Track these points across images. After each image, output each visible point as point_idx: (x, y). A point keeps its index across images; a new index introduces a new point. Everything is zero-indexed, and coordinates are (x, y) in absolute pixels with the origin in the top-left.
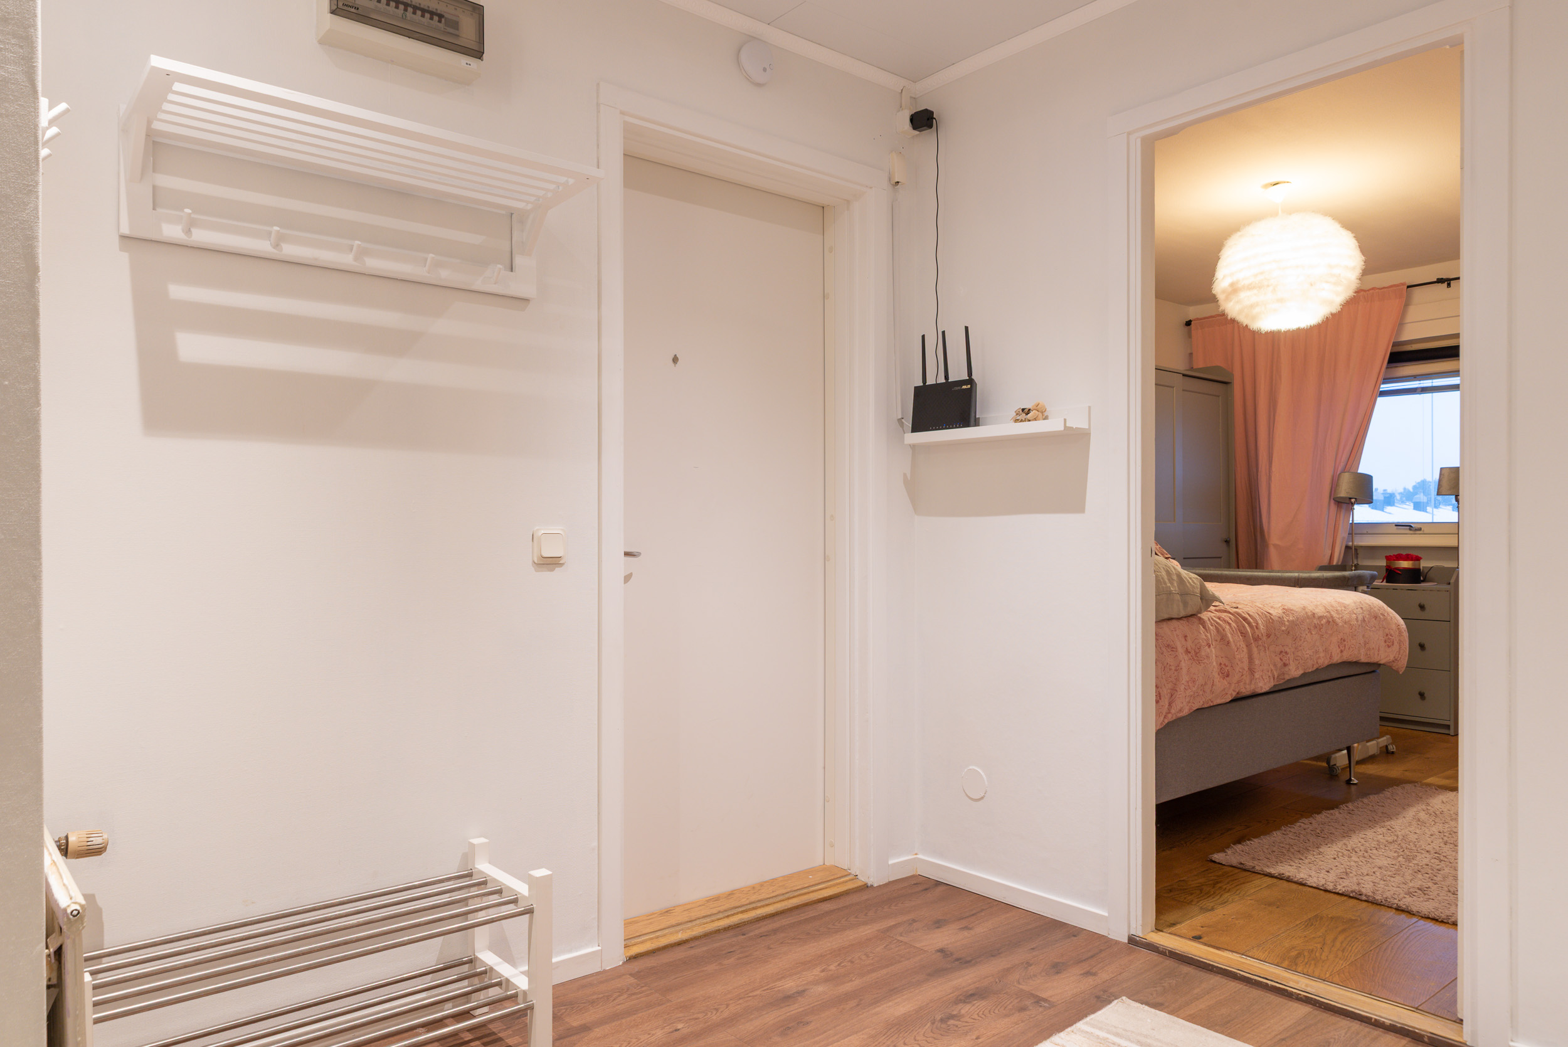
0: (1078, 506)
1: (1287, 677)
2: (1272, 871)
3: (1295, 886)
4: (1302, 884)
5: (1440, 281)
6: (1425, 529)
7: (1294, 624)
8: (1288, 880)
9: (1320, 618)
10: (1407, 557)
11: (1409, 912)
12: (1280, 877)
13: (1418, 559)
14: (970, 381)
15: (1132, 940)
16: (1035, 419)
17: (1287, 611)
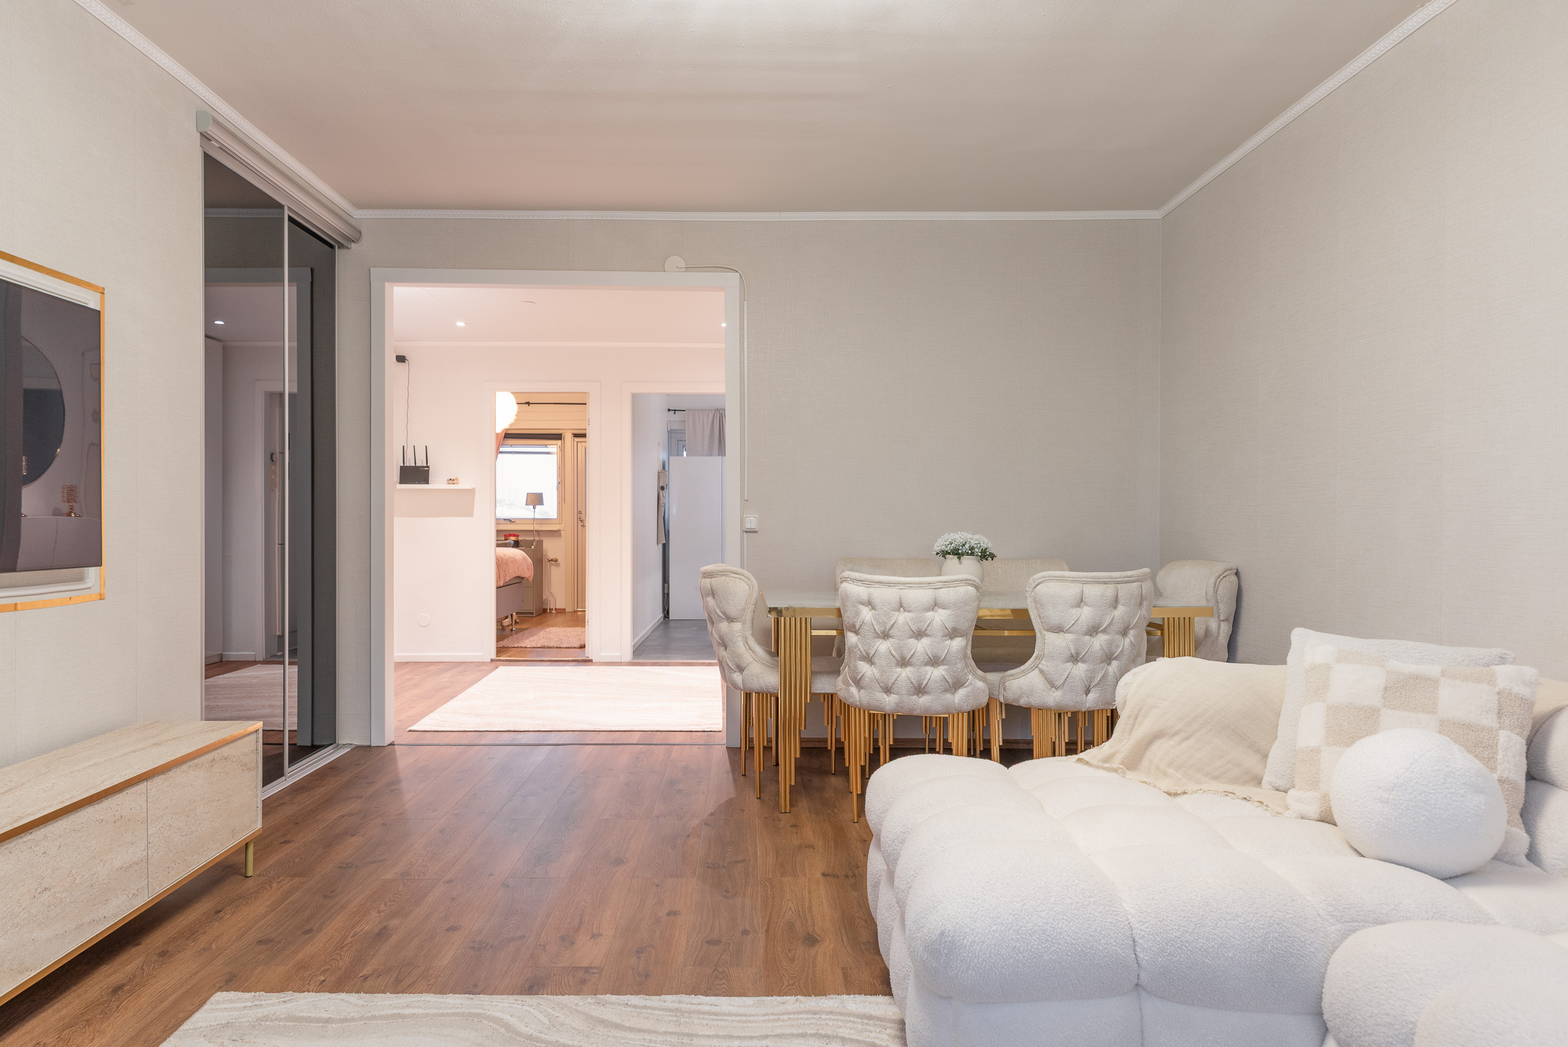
0: (471, 515)
1: (506, 581)
2: (516, 646)
3: (523, 649)
4: (526, 648)
5: (526, 403)
6: (517, 522)
7: (507, 560)
8: (521, 647)
9: (512, 558)
10: (514, 535)
11: (561, 648)
12: (518, 647)
13: (518, 536)
14: (428, 467)
15: (492, 660)
16: (456, 483)
17: (504, 555)
